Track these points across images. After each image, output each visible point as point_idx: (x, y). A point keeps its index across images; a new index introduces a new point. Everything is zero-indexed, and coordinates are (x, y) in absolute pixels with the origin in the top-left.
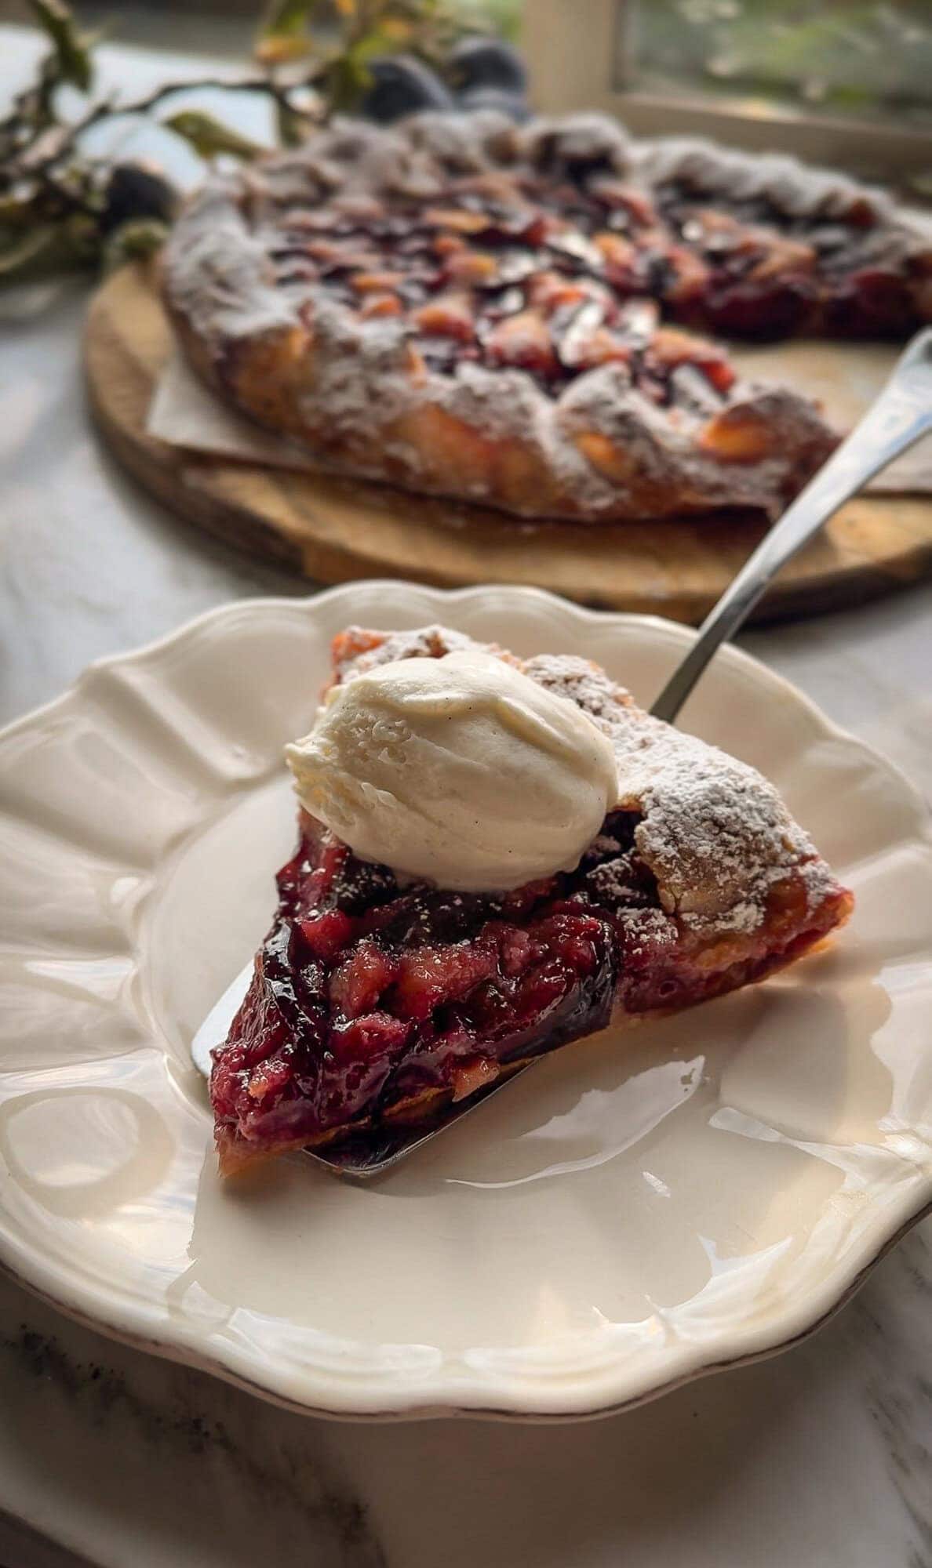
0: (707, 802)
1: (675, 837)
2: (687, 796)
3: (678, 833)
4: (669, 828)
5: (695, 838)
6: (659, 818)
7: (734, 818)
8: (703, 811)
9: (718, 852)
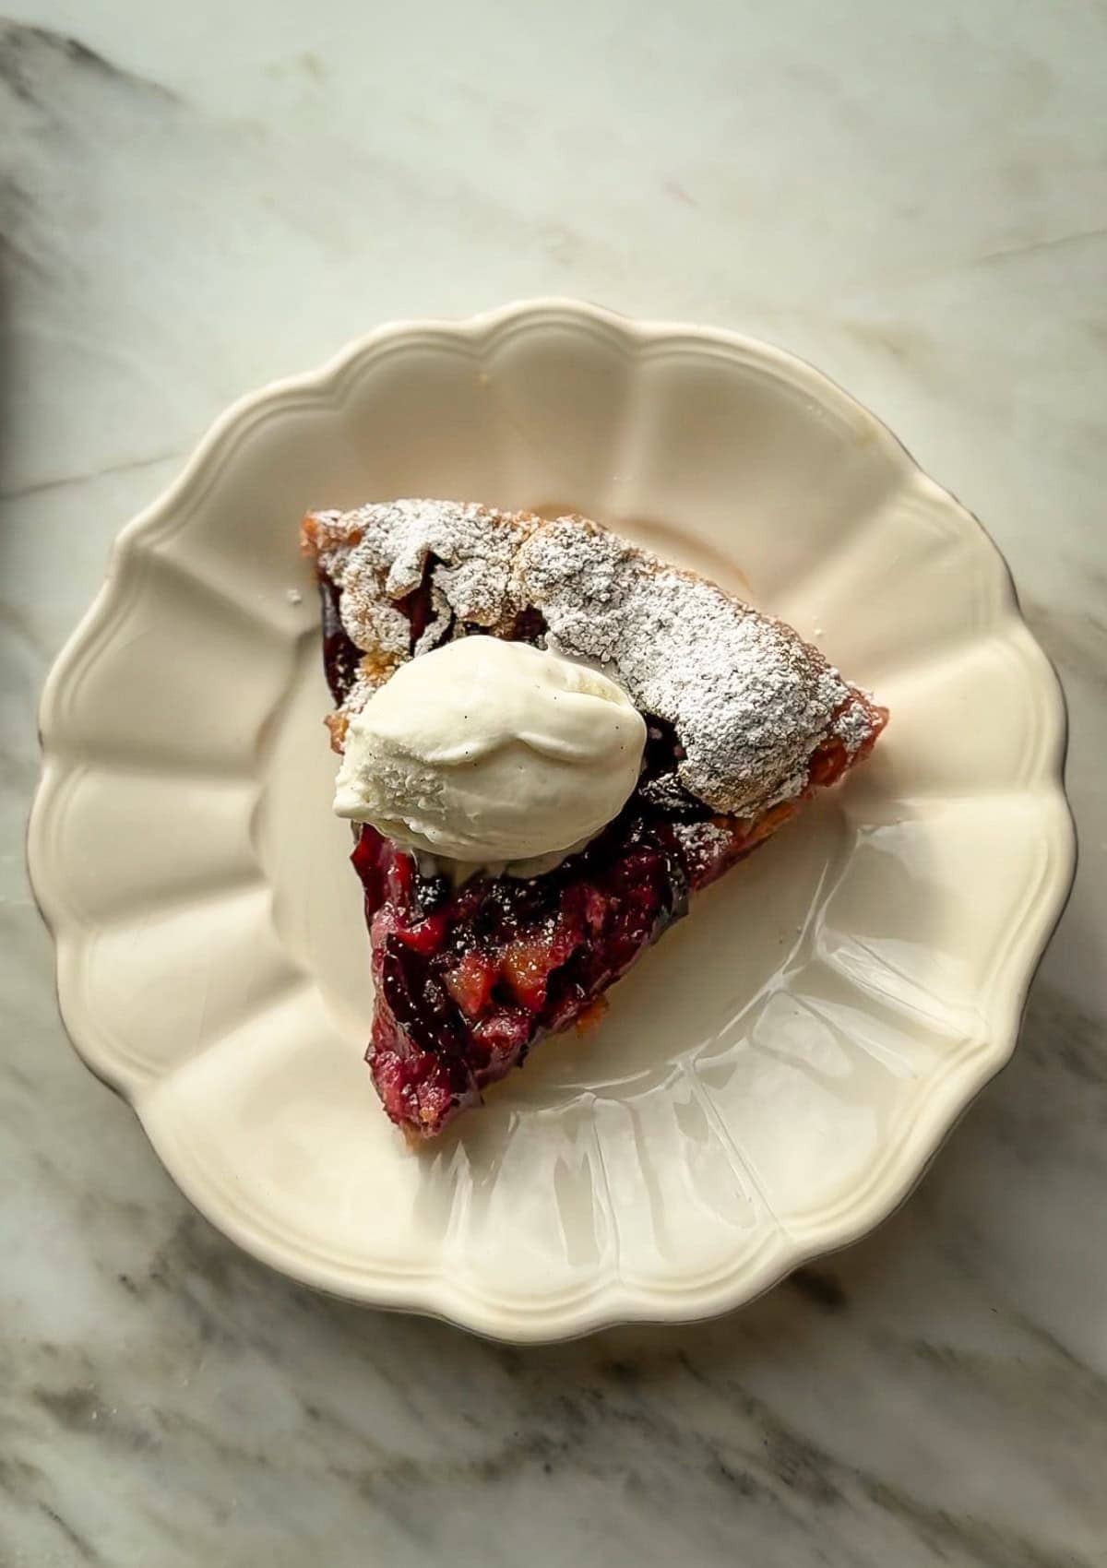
0: (739, 731)
1: (716, 772)
2: (720, 731)
3: (719, 768)
4: (709, 765)
5: (735, 766)
6: (697, 758)
7: (767, 735)
8: (738, 741)
9: (758, 769)
